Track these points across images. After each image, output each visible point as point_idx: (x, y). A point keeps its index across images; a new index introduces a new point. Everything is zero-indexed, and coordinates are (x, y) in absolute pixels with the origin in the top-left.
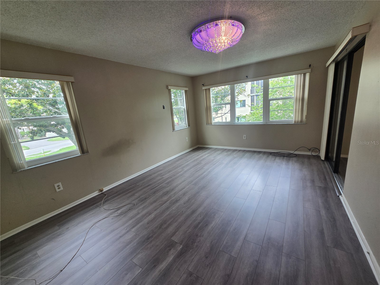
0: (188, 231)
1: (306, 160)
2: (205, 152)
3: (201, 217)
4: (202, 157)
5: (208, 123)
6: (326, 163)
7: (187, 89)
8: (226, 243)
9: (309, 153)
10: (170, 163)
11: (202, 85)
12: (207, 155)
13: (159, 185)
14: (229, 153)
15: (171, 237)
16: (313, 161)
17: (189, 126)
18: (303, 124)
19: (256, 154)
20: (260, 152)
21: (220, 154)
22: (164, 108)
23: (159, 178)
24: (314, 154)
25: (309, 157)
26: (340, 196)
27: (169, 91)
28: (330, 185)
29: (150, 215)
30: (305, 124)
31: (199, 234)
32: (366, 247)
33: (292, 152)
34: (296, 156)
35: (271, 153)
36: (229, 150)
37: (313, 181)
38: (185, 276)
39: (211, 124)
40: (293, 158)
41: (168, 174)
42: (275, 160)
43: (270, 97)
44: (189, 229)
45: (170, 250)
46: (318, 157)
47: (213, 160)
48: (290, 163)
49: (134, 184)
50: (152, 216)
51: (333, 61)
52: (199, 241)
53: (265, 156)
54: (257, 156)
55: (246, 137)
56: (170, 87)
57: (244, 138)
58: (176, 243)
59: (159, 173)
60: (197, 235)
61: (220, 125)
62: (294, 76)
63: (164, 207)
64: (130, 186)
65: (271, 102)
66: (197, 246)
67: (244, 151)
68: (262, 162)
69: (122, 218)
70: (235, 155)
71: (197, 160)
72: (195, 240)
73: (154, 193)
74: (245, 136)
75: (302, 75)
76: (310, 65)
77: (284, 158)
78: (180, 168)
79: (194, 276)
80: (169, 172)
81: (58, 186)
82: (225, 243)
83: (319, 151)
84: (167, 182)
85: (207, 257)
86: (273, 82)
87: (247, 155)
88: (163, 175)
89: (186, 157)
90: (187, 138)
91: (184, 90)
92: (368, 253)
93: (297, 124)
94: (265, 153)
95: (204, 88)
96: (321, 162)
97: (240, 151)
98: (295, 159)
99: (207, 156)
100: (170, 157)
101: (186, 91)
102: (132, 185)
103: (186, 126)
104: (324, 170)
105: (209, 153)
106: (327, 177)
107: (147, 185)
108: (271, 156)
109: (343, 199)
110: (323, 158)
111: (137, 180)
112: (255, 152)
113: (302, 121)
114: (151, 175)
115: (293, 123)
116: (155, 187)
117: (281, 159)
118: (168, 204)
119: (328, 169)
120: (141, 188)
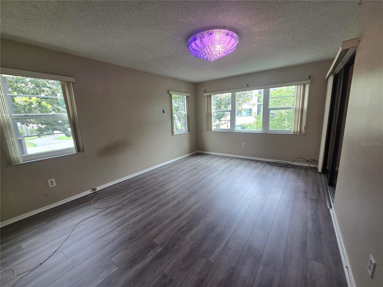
0: (171, 235)
1: (303, 171)
2: (203, 158)
3: (186, 221)
4: (199, 162)
5: (208, 130)
6: (322, 175)
7: (189, 95)
8: (206, 248)
9: (307, 165)
10: (167, 167)
11: (204, 91)
12: (204, 161)
13: (152, 188)
14: (227, 160)
15: (153, 238)
16: (310, 173)
17: (189, 131)
18: (302, 135)
19: (253, 162)
20: (257, 161)
21: (217, 160)
22: (164, 112)
23: (154, 180)
24: (312, 166)
25: (306, 169)
26: (330, 209)
27: (171, 95)
28: (322, 197)
29: (136, 216)
30: (304, 135)
31: (181, 238)
32: (345, 261)
33: (289, 162)
34: (294, 167)
35: (268, 163)
36: (227, 157)
37: (306, 193)
38: (159, 277)
39: (211, 130)
40: (291, 169)
41: (163, 178)
42: (271, 169)
43: (271, 106)
44: (172, 232)
45: (150, 251)
46: (316, 169)
47: (210, 166)
48: (287, 173)
49: (127, 185)
50: (139, 217)
51: (332, 73)
52: (180, 245)
53: (262, 165)
54: (254, 165)
55: (244, 145)
56: (171, 92)
57: (243, 146)
58: (157, 245)
59: (155, 175)
60: (179, 239)
61: (219, 132)
62: (294, 87)
63: (152, 209)
64: (123, 187)
65: (271, 112)
66: (177, 249)
67: (242, 159)
68: (257, 171)
69: (109, 217)
70: (232, 162)
71: (193, 165)
72: (175, 244)
73: (146, 195)
75: (302, 86)
76: (310, 77)
77: (280, 168)
78: (175, 172)
79: (168, 279)
80: (164, 175)
81: (51, 182)
82: (204, 248)
83: (318, 163)
84: (160, 185)
85: (185, 261)
86: (274, 91)
87: (245, 163)
88: (157, 178)
89: (183, 161)
90: (186, 143)
92: (347, 267)
93: (295, 135)
94: (262, 162)
95: (206, 94)
96: (318, 175)
97: (238, 158)
98: (292, 169)
99: (205, 162)
100: (168, 161)
101: (187, 97)
102: (125, 186)
103: (186, 131)
104: (320, 182)
105: (206, 159)
106: (321, 190)
107: (139, 187)
108: (268, 166)
109: (332, 212)
110: (320, 170)
111: (131, 181)
112: (253, 160)
113: (300, 132)
114: (145, 177)
115: (292, 133)
116: (148, 190)
117: (278, 169)
118: (157, 206)
119: (324, 182)
120: (134, 189)
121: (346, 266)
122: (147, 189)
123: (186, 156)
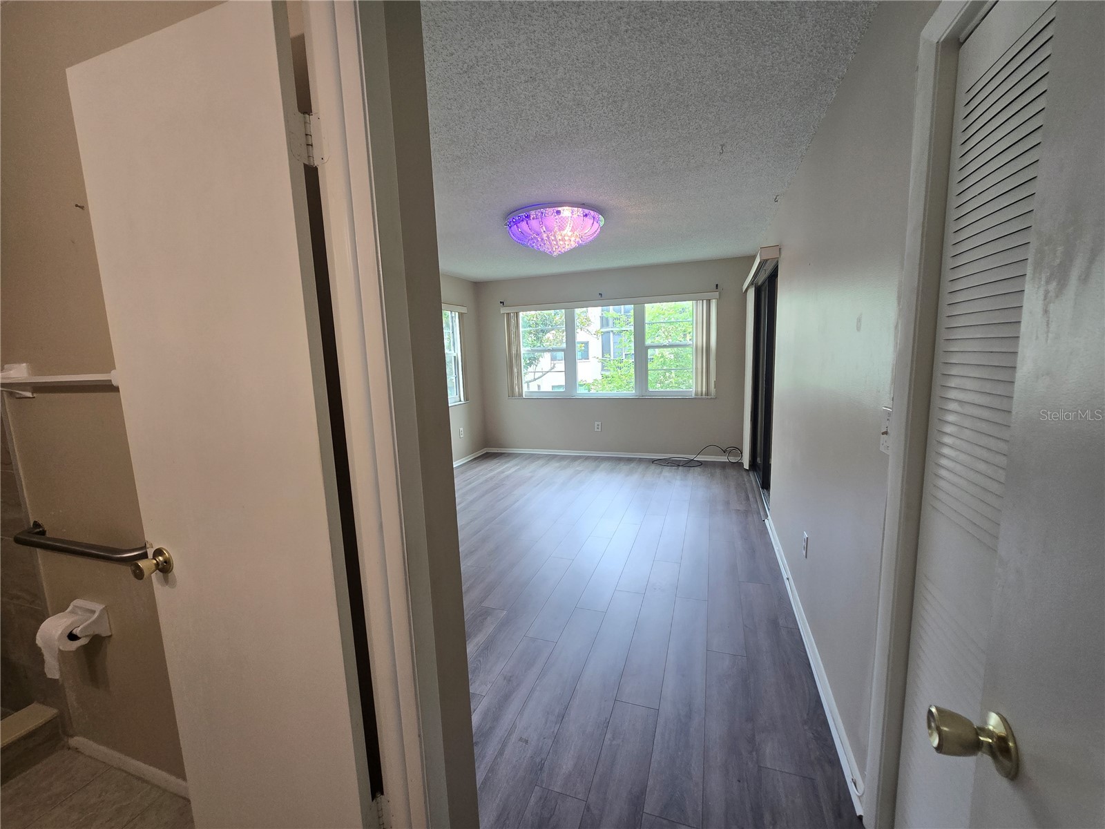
0: (511, 592)
1: (718, 471)
2: (506, 463)
4: (502, 472)
5: (512, 394)
6: (751, 474)
7: (464, 310)
9: (724, 459)
11: (501, 302)
12: (513, 470)
14: (565, 463)
15: (481, 603)
16: (732, 472)
17: (466, 399)
18: (711, 398)
19: (622, 464)
20: (630, 460)
21: (542, 466)
24: (733, 460)
25: (723, 466)
26: (766, 520)
28: (754, 506)
30: (713, 399)
32: (786, 572)
33: (692, 457)
34: (701, 464)
35: (653, 461)
36: (563, 458)
37: (727, 503)
38: (524, 644)
39: (521, 395)
40: (696, 468)
42: (661, 472)
43: (648, 342)
45: (485, 619)
46: (741, 465)
47: (531, 477)
48: (690, 476)
51: (752, 283)
53: (641, 468)
54: (625, 468)
55: (600, 427)
57: (596, 430)
58: (493, 609)
61: (540, 399)
62: (688, 305)
65: (650, 352)
67: (596, 458)
68: (635, 477)
70: (577, 466)
71: (491, 478)
74: (598, 425)
75: (705, 301)
76: (717, 285)
77: (678, 469)
79: (540, 642)
82: (583, 598)
83: (742, 453)
86: (652, 310)
87: (604, 465)
89: (462, 473)
90: (461, 429)
91: (457, 314)
92: (788, 579)
93: (699, 399)
94: (641, 460)
95: (504, 310)
96: (744, 474)
97: (587, 458)
98: (698, 469)
99: (516, 471)
101: (461, 316)
103: (458, 399)
104: (748, 485)
105: (517, 465)
106: (750, 496)
108: (653, 467)
109: (769, 523)
110: (746, 466)
112: (620, 460)
113: (708, 393)
115: (693, 396)
117: (673, 471)
119: (754, 483)
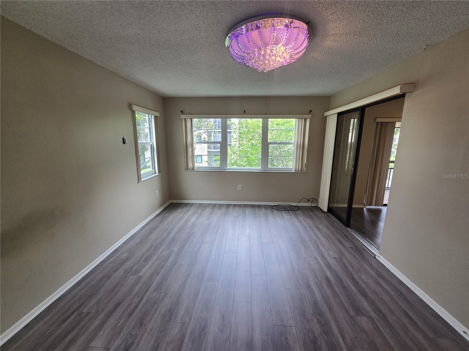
1: (311, 213)
2: (187, 212)
4: (188, 220)
5: (187, 168)
6: (329, 215)
7: (157, 114)
9: (309, 204)
10: (139, 240)
11: (181, 111)
13: (142, 298)
14: (223, 210)
17: (159, 171)
18: (303, 173)
19: (257, 209)
21: (211, 213)
22: (124, 142)
23: (132, 279)
26: (376, 257)
27: (133, 113)
30: (305, 173)
33: (292, 204)
34: (298, 208)
35: (272, 207)
36: (220, 206)
39: (193, 169)
41: (147, 266)
42: (283, 216)
43: (269, 140)
47: (210, 224)
49: (73, 312)
53: (269, 211)
54: (260, 212)
55: (241, 188)
56: (135, 108)
57: (239, 189)
59: (126, 266)
61: (206, 171)
64: (64, 321)
65: (270, 146)
67: (240, 206)
70: (233, 213)
71: (183, 227)
73: (141, 323)
75: (303, 119)
76: (311, 111)
78: (163, 247)
80: (147, 260)
83: (317, 201)
84: (154, 285)
86: (273, 122)
88: (137, 271)
90: (157, 191)
91: (153, 116)
92: (465, 333)
93: (296, 173)
94: (265, 207)
95: (183, 117)
97: (234, 206)
99: (196, 219)
100: (134, 228)
101: (156, 117)
102: (69, 317)
103: (154, 172)
104: (336, 224)
105: (194, 213)
107: (110, 307)
108: (275, 212)
109: (383, 261)
110: (325, 209)
111: (76, 298)
113: (302, 170)
114: (108, 277)
115: (294, 171)
116: (136, 307)
120: (101, 317)
121: (463, 331)
122: (133, 306)
123: (158, 211)
